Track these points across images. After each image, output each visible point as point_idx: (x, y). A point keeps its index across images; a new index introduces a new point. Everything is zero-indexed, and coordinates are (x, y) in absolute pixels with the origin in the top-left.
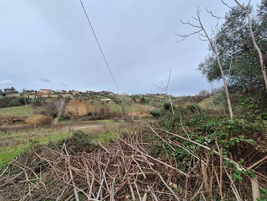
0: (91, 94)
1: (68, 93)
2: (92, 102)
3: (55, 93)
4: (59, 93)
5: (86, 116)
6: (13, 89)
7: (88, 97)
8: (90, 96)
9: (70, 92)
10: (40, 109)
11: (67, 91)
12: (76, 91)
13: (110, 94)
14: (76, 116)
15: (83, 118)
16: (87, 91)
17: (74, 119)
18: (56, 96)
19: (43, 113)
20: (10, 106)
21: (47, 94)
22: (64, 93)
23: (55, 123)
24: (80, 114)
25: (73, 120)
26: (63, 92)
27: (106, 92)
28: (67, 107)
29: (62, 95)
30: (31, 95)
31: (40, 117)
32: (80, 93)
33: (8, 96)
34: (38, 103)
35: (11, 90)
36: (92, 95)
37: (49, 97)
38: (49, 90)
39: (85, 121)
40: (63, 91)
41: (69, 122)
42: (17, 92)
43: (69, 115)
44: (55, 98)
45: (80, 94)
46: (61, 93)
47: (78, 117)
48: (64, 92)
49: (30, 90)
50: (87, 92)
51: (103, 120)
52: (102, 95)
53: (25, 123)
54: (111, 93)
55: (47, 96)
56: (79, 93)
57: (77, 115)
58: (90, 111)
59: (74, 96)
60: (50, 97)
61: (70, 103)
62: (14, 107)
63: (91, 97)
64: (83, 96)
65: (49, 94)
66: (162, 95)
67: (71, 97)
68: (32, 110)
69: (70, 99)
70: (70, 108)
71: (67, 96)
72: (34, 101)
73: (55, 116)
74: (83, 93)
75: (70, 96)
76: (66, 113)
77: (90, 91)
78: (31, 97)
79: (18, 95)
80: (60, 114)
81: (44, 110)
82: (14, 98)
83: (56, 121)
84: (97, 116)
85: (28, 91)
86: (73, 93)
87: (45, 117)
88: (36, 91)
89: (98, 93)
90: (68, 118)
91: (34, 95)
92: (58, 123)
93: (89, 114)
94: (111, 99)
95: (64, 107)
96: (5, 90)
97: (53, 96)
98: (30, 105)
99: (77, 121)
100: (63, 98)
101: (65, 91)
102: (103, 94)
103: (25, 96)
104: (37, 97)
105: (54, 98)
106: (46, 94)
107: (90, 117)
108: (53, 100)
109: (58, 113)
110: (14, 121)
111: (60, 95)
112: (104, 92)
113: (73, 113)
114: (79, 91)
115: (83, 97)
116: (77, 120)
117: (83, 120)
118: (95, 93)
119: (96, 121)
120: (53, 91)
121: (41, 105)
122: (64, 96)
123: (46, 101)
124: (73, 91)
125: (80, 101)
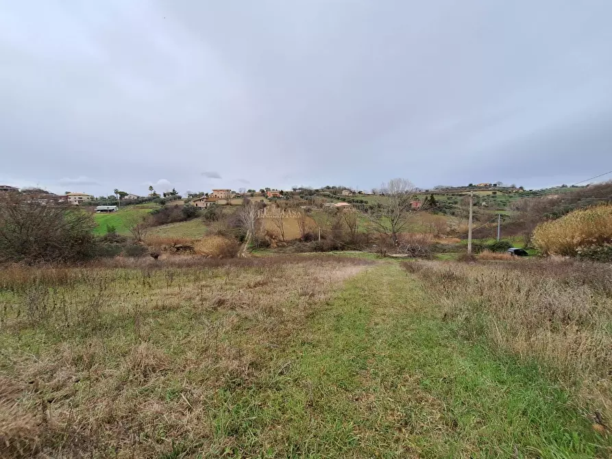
0: (302, 193)
1: (259, 195)
2: (307, 211)
3: (238, 196)
4: (243, 196)
5: (300, 240)
6: (174, 193)
7: (297, 202)
8: (302, 197)
9: (263, 191)
10: (216, 226)
11: (258, 191)
12: (273, 190)
13: (345, 193)
14: (280, 241)
15: (295, 246)
17: (278, 246)
18: (239, 201)
19: (221, 234)
20: (171, 222)
21: (224, 199)
22: (252, 196)
23: (243, 254)
24: (287, 238)
25: (276, 250)
26: (250, 193)
27: (333, 188)
28: (262, 221)
29: (249, 198)
30: (200, 200)
31: (218, 240)
32: (282, 192)
33: (169, 205)
34: (211, 216)
35: (171, 194)
36: (307, 195)
37: (227, 204)
38: (228, 191)
40: (250, 191)
41: (269, 253)
42: (180, 198)
43: (267, 238)
44: (238, 205)
45: (281, 196)
46: (247, 196)
47: (285, 244)
48: (252, 194)
49: (198, 193)
50: (295, 190)
51: (342, 250)
52: (324, 196)
53: (195, 253)
54: (345, 189)
55: (224, 202)
56: (278, 194)
57: (281, 238)
58: (307, 230)
59: (270, 200)
60: (230, 205)
62: (177, 224)
63: (303, 201)
64: (287, 198)
65: (227, 198)
66: (486, 187)
67: (266, 202)
68: (203, 228)
69: (265, 206)
71: (259, 199)
72: (206, 211)
73: (242, 239)
74: (287, 192)
75: (263, 201)
76: (261, 234)
77: (299, 189)
78: (201, 204)
79: (181, 203)
80: (249, 235)
81: (222, 228)
82: (177, 207)
83: (244, 251)
84: (328, 242)
85: (196, 195)
86: (268, 195)
87: (227, 241)
88: (207, 194)
89: (317, 191)
90: (265, 245)
91: (205, 200)
92: (249, 255)
93: (307, 238)
94: (349, 202)
96: (165, 195)
97: (234, 202)
98: (200, 220)
99: (284, 253)
100: (252, 204)
101: (254, 191)
102: (328, 193)
103: (192, 203)
104: (208, 205)
105: (236, 205)
106: (222, 199)
107: (313, 244)
108: (234, 209)
109: (245, 234)
110: (178, 249)
111: (245, 199)
112: (328, 188)
113: (275, 233)
114: (280, 189)
115: (287, 202)
116: (284, 249)
117: (296, 251)
118: (311, 193)
120: (233, 192)
121: (217, 219)
122: (253, 200)
123: (225, 211)
124: (268, 189)
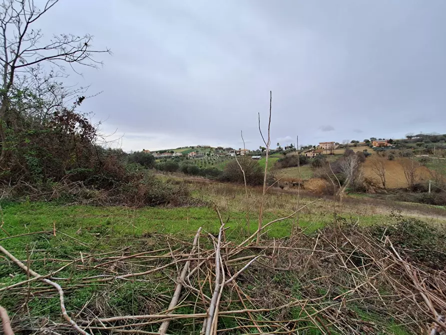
0: (421, 140)
1: (363, 145)
2: (424, 160)
3: (341, 147)
4: (346, 146)
5: (406, 190)
6: (291, 147)
7: (411, 150)
8: (420, 145)
9: (367, 141)
10: (319, 171)
11: (361, 141)
12: (380, 139)
14: (379, 188)
15: (398, 195)
16: (407, 137)
17: (377, 193)
18: (342, 151)
19: (323, 177)
20: (290, 166)
21: (328, 150)
22: (355, 146)
23: (340, 195)
24: (389, 185)
25: (373, 196)
26: (353, 144)
28: (362, 169)
29: (351, 148)
30: (309, 151)
31: (321, 182)
32: (391, 141)
33: (288, 155)
34: (317, 164)
35: (290, 147)
37: (331, 154)
38: (331, 143)
39: (405, 201)
40: (353, 142)
41: (366, 197)
42: (295, 150)
43: (365, 184)
44: (341, 155)
45: (389, 145)
46: (350, 146)
47: (386, 191)
48: (356, 144)
49: (308, 146)
50: (409, 137)
53: (304, 189)
55: (329, 152)
56: (386, 143)
57: (382, 186)
58: (417, 180)
59: (375, 149)
60: (333, 154)
61: (366, 163)
62: (293, 168)
63: (420, 149)
64: (397, 147)
65: (330, 149)
67: (370, 151)
68: (310, 172)
69: (367, 155)
70: (368, 172)
71: (361, 149)
72: (313, 160)
73: (342, 183)
74: (398, 141)
75: (366, 150)
76: (360, 180)
77: (417, 136)
78: (309, 154)
79: (296, 153)
80: (348, 180)
81: (325, 173)
82: (293, 156)
83: (342, 192)
85: (306, 147)
86: (373, 144)
87: (327, 183)
88: (314, 147)
90: (362, 190)
91: (313, 151)
92: (346, 196)
93: (415, 188)
95: (357, 169)
96: (286, 148)
97: (336, 152)
98: (308, 166)
99: (382, 199)
100: (354, 153)
101: (358, 142)
103: (303, 154)
104: (315, 155)
105: (339, 155)
106: (326, 150)
107: (419, 195)
108: (337, 158)
109: (345, 179)
110: (294, 185)
111: (348, 149)
113: (374, 181)
114: (388, 138)
115: (397, 151)
116: (383, 196)
117: (398, 199)
119: (441, 207)
120: (337, 144)
121: (321, 166)
122: (355, 150)
123: (328, 160)
124: (373, 139)
125: (391, 159)
